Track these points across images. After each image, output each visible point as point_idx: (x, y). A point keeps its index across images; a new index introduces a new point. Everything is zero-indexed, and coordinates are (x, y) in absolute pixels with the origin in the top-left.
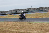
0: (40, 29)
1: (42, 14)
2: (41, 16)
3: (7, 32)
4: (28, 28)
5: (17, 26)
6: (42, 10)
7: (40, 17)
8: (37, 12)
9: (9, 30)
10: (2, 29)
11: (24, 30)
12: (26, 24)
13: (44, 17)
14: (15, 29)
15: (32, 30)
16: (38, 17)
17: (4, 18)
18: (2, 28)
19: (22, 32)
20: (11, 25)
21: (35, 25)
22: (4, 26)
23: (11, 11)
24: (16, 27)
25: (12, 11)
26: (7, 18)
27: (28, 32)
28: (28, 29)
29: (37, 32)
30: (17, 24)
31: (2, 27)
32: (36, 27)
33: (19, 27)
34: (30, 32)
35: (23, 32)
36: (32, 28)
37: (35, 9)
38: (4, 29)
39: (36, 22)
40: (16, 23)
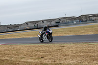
0: (80, 56)
1: (87, 27)
2: (83, 31)
3: (18, 64)
4: (57, 55)
5: (38, 51)
6: (85, 20)
7: (81, 34)
8: (76, 24)
9: (23, 60)
10: (9, 59)
11: (50, 59)
12: (55, 48)
13: (90, 33)
14: (33, 59)
15: (65, 59)
16: (79, 34)
17: (13, 38)
18: (9, 57)
19: (47, 62)
20: (27, 50)
21: (71, 49)
22: (14, 52)
23: (27, 23)
24: (36, 53)
25: (29, 23)
26: (19, 37)
27: (59, 62)
28: (58, 57)
29: (75, 61)
30: (37, 49)
31: (10, 55)
32: (74, 52)
33: (41, 54)
34: (62, 62)
35: (50, 63)
36: (66, 56)
37: (72, 19)
38: (12, 59)
39: (74, 43)
40: (36, 47)
